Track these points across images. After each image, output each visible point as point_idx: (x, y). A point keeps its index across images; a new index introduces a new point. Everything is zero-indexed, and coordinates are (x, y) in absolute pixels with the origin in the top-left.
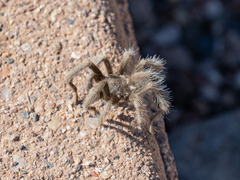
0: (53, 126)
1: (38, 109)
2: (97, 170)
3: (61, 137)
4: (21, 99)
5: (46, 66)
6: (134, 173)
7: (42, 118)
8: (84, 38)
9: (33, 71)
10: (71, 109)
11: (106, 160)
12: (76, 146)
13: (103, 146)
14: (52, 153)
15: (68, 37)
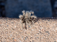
0: (30, 35)
1: (25, 36)
2: (41, 29)
3: (32, 34)
4: (22, 39)
5: (16, 33)
6: (44, 23)
7: (27, 36)
8: (12, 24)
9: (17, 35)
10: (27, 31)
11: (40, 27)
12: (35, 32)
13: (37, 27)
14: (35, 36)
15: (11, 27)
